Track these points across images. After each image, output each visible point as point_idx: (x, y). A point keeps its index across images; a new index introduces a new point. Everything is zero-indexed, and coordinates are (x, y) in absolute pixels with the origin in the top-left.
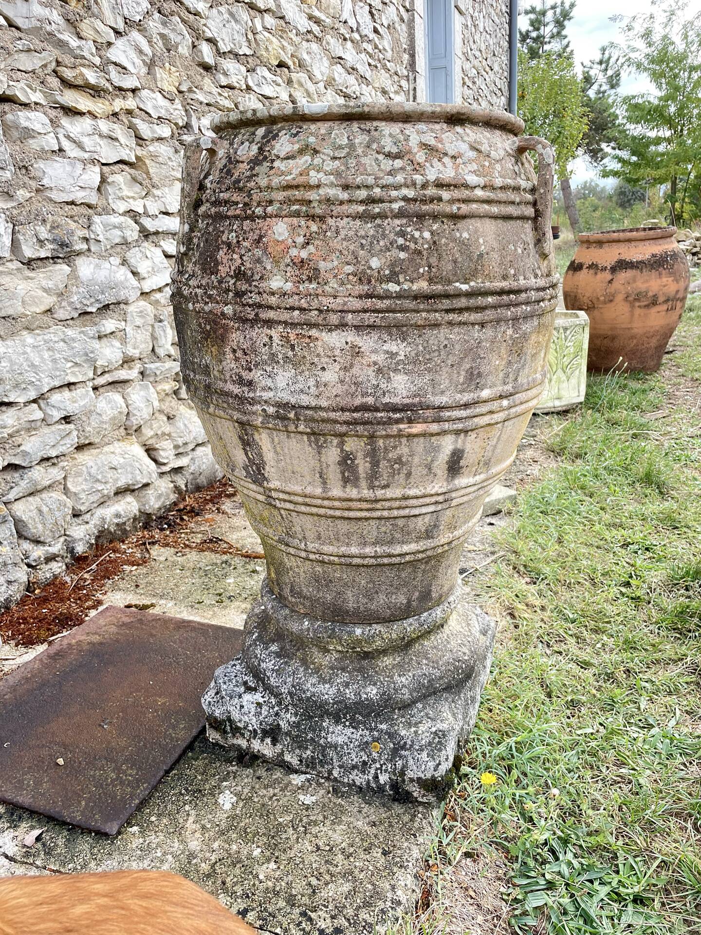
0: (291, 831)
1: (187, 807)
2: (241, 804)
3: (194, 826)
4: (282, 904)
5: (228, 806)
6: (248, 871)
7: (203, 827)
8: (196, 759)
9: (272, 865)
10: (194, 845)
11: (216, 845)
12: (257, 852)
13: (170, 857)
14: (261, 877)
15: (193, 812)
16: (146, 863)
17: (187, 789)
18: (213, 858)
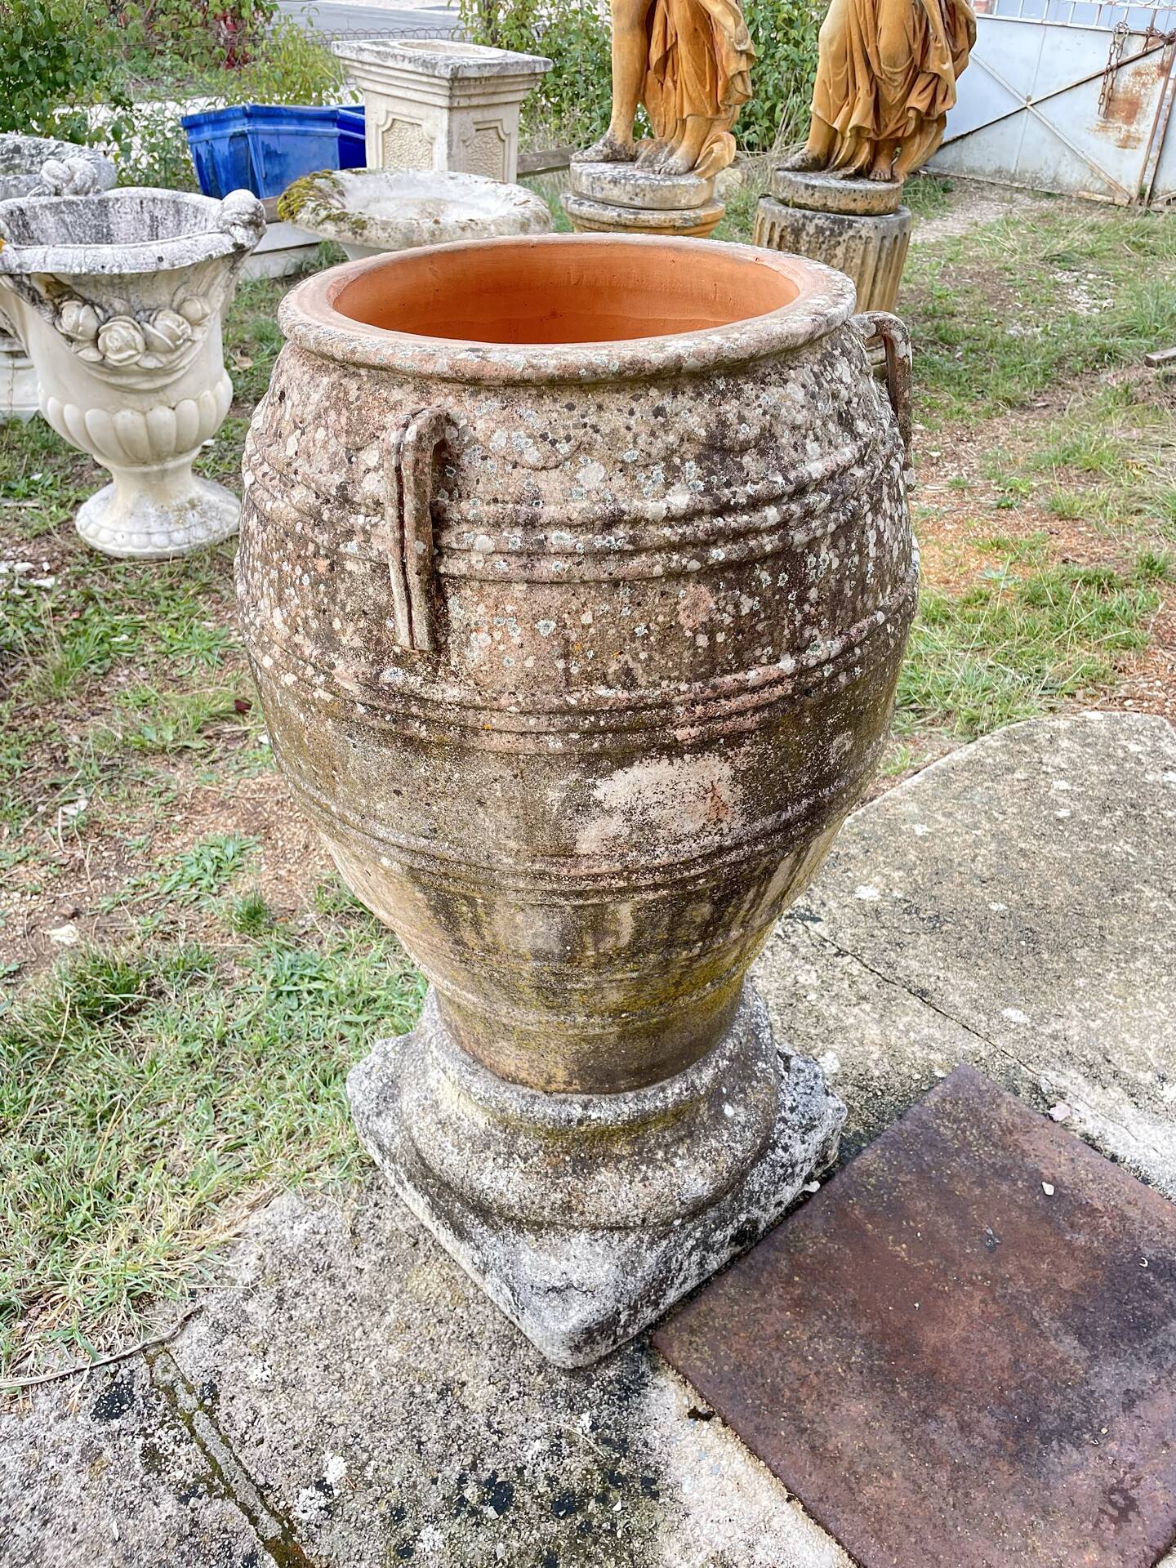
0: (771, 1003)
1: (877, 1073)
2: (814, 1052)
3: (872, 1048)
4: (803, 950)
5: (830, 1055)
6: (825, 986)
7: (862, 1043)
8: (857, 1134)
9: (801, 979)
10: (873, 1032)
11: (852, 1020)
12: (812, 996)
13: (901, 1027)
14: (814, 975)
15: (871, 1064)
16: (926, 1031)
17: (875, 1094)
18: (856, 1010)
